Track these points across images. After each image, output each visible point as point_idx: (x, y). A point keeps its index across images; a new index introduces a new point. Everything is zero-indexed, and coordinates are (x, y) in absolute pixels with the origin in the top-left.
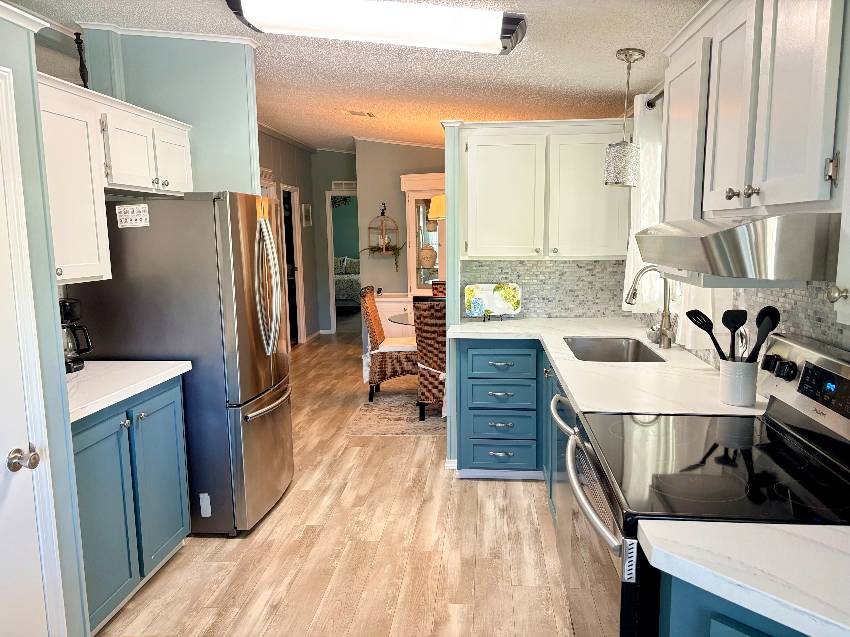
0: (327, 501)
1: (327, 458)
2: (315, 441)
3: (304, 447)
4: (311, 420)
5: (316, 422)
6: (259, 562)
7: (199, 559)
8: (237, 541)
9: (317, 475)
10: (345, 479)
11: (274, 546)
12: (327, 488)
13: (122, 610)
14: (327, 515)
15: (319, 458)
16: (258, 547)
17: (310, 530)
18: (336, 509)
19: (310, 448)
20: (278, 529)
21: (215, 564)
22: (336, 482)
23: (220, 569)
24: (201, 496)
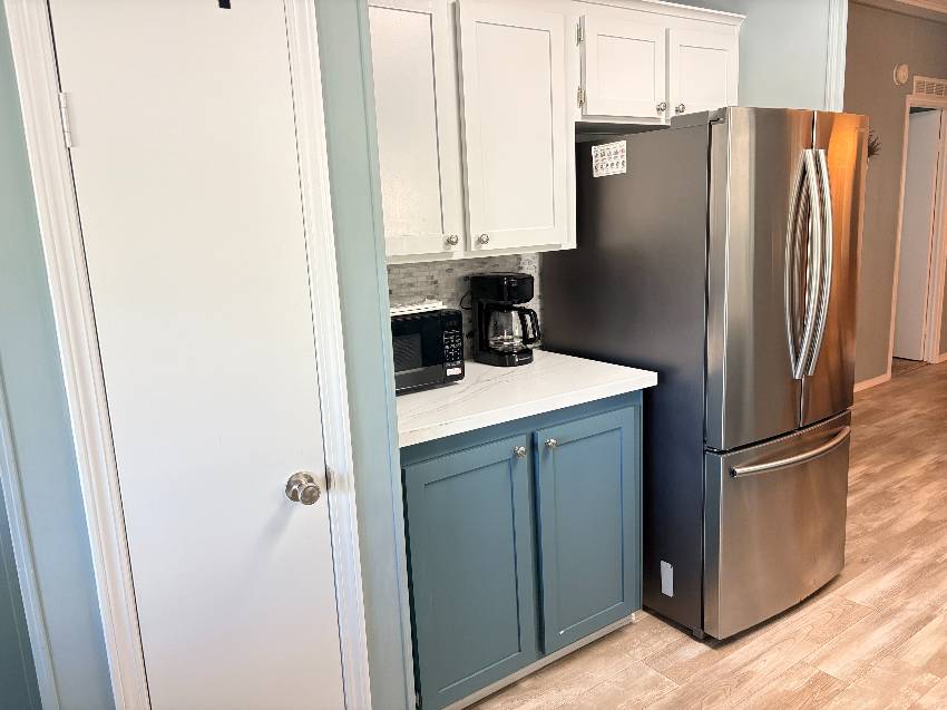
0: (881, 636)
1: (920, 556)
2: (915, 516)
3: (892, 522)
4: (926, 479)
5: (934, 485)
6: (710, 702)
7: (638, 653)
8: (702, 647)
9: (889, 580)
10: (935, 608)
11: (747, 686)
12: (891, 614)
13: (514, 685)
14: (864, 668)
15: (905, 552)
16: (724, 676)
17: (822, 681)
18: (887, 661)
19: (900, 528)
20: (770, 657)
21: (652, 673)
22: (916, 606)
23: (655, 684)
24: (663, 564)
